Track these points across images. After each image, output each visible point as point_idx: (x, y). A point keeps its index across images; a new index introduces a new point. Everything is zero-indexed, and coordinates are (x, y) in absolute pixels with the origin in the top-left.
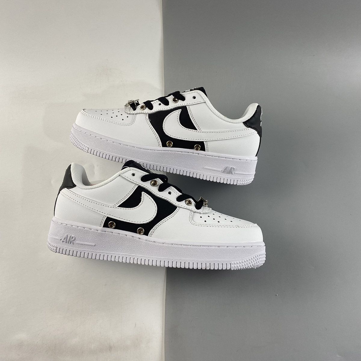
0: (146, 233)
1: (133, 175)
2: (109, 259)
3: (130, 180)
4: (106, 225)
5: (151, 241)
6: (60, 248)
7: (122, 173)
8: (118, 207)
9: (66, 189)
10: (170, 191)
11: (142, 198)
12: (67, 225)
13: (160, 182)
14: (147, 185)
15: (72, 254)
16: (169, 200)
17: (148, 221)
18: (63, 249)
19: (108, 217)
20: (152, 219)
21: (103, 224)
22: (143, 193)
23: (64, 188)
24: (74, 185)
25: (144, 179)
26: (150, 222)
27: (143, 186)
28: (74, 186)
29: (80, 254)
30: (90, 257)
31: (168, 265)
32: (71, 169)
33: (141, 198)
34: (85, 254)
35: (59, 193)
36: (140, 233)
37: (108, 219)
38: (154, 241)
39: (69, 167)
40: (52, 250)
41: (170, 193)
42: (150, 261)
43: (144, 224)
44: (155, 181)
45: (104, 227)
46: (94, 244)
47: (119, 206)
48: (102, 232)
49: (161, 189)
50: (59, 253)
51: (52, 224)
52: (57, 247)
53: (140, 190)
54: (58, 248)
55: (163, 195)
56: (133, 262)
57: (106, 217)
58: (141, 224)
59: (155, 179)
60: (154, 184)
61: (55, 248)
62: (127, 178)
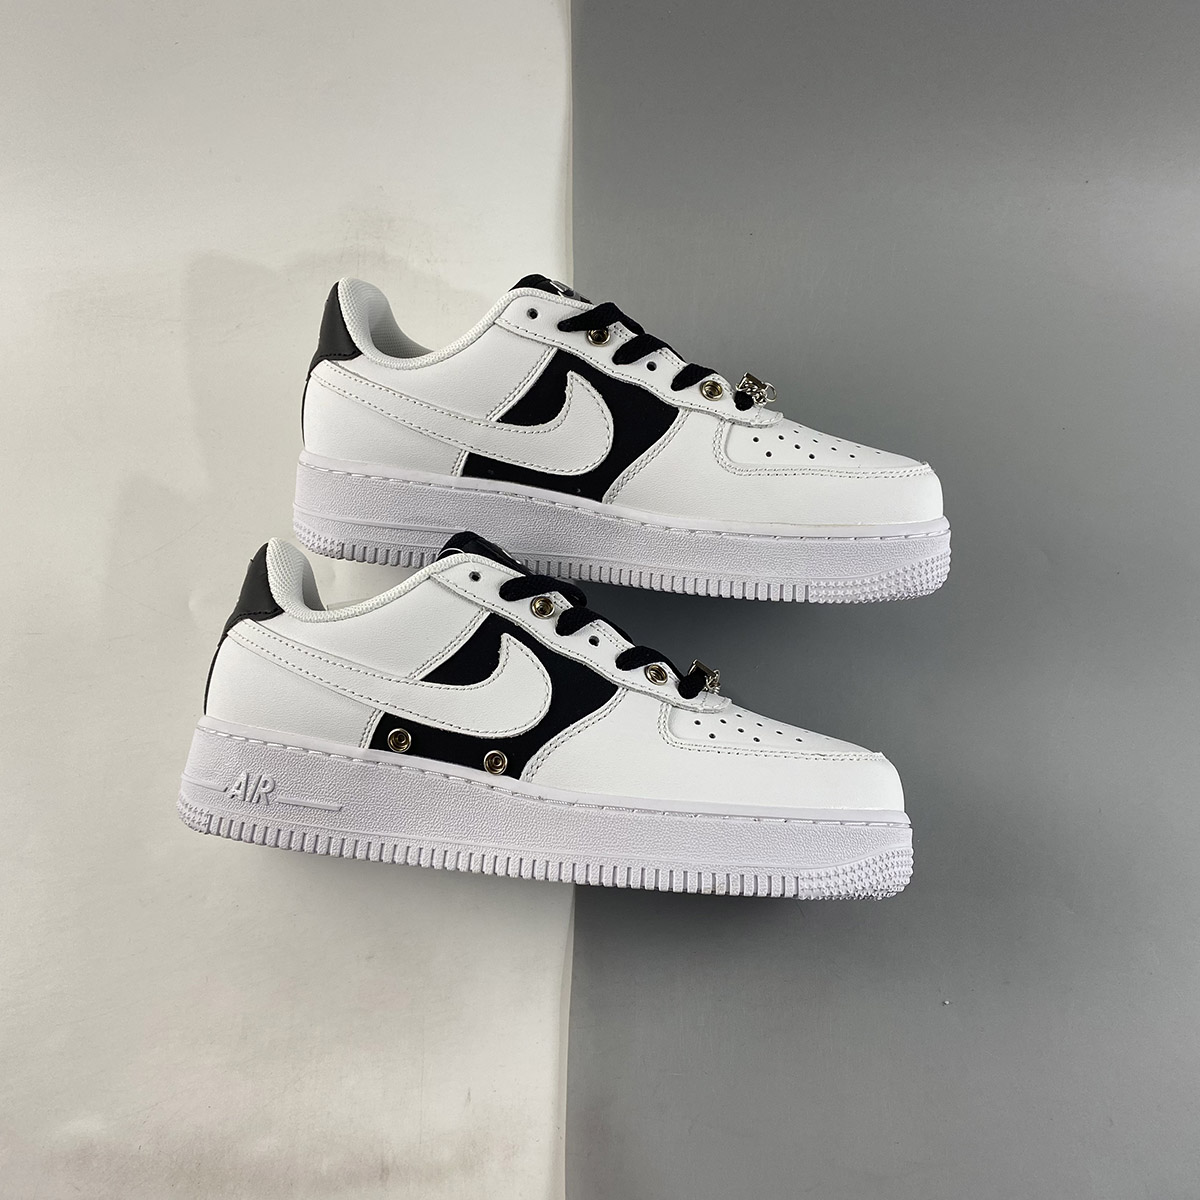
0: (514, 771)
1: (475, 577)
2: (386, 858)
3: (462, 593)
4: (379, 742)
5: (531, 798)
6: (221, 819)
7: (437, 570)
8: (422, 680)
9: (248, 621)
10: (595, 633)
11: (503, 653)
12: (247, 739)
13: (561, 603)
14: (519, 612)
15: (261, 839)
16: (591, 664)
17: (521, 730)
18: (232, 821)
19: (386, 714)
20: (535, 723)
21: (370, 739)
22: (505, 636)
23: (242, 619)
24: (276, 610)
25: (509, 591)
26: (527, 734)
27: (507, 614)
28: (277, 611)
29: (288, 838)
30: (322, 849)
31: (587, 876)
32: (268, 558)
33: (498, 655)
34: (307, 837)
35: (225, 636)
36: (492, 769)
37: (388, 721)
38: (540, 798)
39: (263, 551)
40: (194, 825)
41: (594, 641)
42: (524, 862)
43: (506, 739)
44: (547, 602)
45: (371, 747)
46: (335, 805)
47: (426, 679)
48: (365, 765)
49: (567, 626)
50: (218, 834)
51: (197, 740)
52: (212, 816)
53: (494, 629)
54: (213, 818)
55: (573, 646)
56: (467, 866)
57: (382, 714)
58: (496, 739)
59: (547, 595)
60: (544, 611)
61: (205, 820)
62: (453, 588)
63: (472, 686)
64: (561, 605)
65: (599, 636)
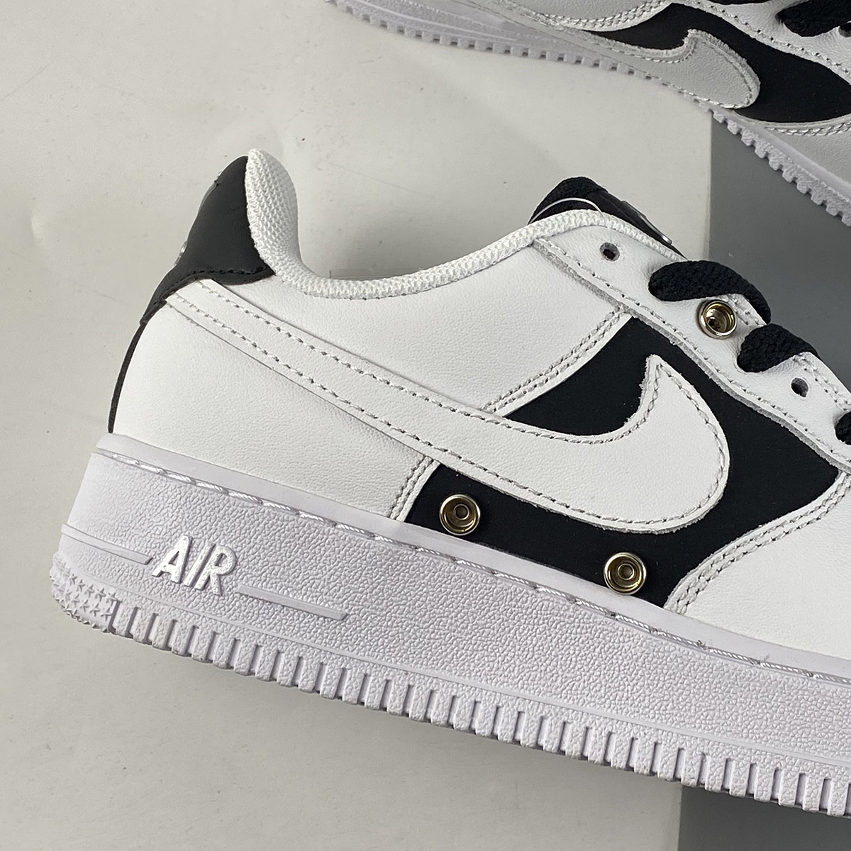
0: (656, 592)
1: (610, 253)
2: (415, 710)
3: (587, 277)
4: (425, 514)
5: (684, 642)
6: (136, 609)
7: (546, 233)
8: (508, 417)
10: (800, 374)
11: (648, 388)
12: (194, 482)
13: (747, 315)
14: (679, 321)
16: (795, 425)
17: (674, 524)
18: (155, 615)
19: (442, 467)
20: (699, 514)
21: (408, 506)
22: (654, 361)
23: (197, 279)
24: (260, 269)
25: (665, 285)
26: (684, 532)
27: (659, 323)
28: (262, 271)
29: (250, 655)
30: (305, 681)
31: (773, 789)
32: (248, 180)
33: (639, 392)
34: (283, 658)
35: (158, 302)
36: (619, 585)
37: (444, 479)
38: (700, 644)
39: (239, 168)
40: (88, 614)
41: (799, 388)
42: (661, 749)
43: (648, 536)
44: (724, 310)
45: (409, 519)
46: (339, 610)
47: (513, 416)
49: (757, 355)
50: (129, 635)
51: (96, 473)
52: (119, 603)
54: (121, 607)
55: (766, 393)
56: (556, 742)
57: (433, 467)
58: (630, 534)
59: (725, 299)
60: (718, 324)
61: (105, 606)
62: (572, 264)
63: (592, 438)
64: (747, 318)
65: (809, 379)
